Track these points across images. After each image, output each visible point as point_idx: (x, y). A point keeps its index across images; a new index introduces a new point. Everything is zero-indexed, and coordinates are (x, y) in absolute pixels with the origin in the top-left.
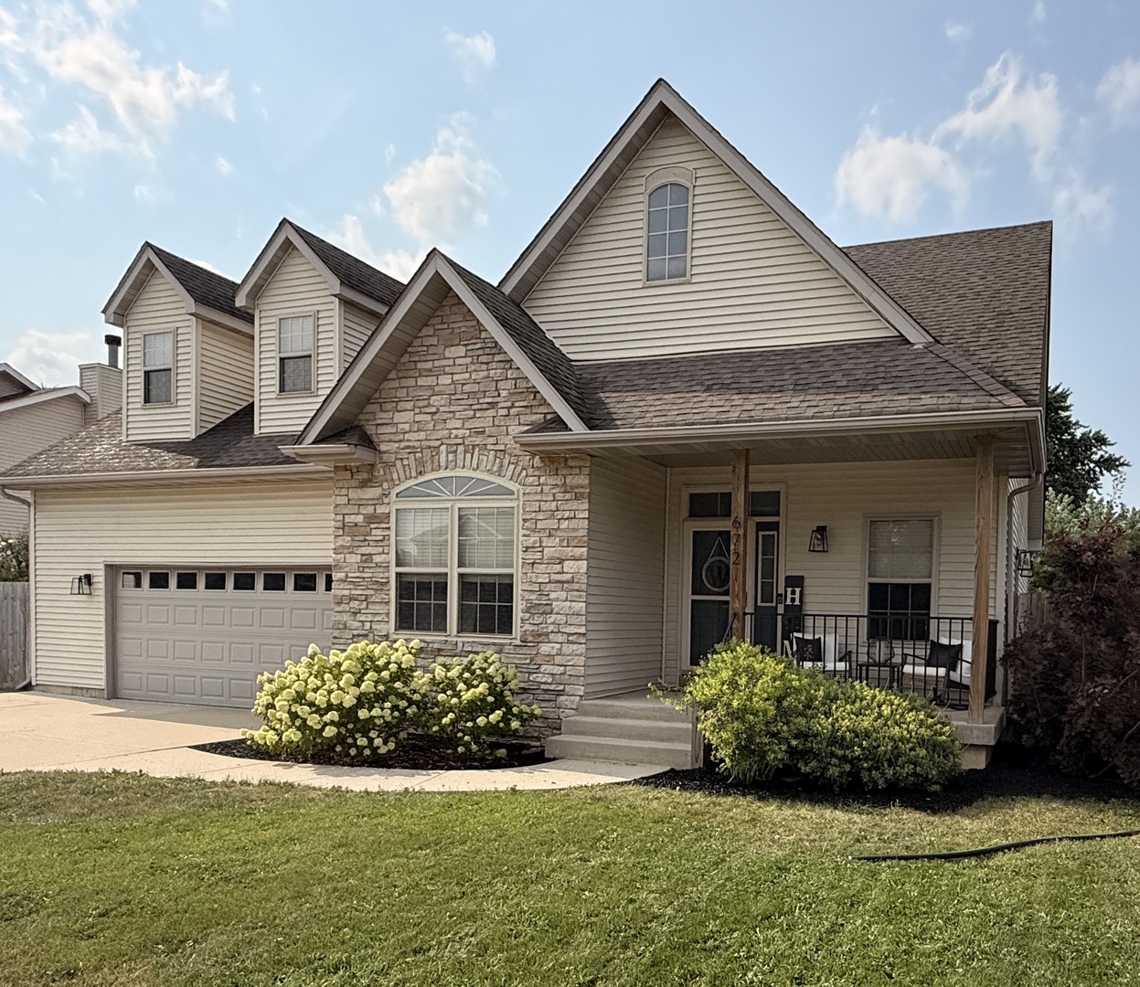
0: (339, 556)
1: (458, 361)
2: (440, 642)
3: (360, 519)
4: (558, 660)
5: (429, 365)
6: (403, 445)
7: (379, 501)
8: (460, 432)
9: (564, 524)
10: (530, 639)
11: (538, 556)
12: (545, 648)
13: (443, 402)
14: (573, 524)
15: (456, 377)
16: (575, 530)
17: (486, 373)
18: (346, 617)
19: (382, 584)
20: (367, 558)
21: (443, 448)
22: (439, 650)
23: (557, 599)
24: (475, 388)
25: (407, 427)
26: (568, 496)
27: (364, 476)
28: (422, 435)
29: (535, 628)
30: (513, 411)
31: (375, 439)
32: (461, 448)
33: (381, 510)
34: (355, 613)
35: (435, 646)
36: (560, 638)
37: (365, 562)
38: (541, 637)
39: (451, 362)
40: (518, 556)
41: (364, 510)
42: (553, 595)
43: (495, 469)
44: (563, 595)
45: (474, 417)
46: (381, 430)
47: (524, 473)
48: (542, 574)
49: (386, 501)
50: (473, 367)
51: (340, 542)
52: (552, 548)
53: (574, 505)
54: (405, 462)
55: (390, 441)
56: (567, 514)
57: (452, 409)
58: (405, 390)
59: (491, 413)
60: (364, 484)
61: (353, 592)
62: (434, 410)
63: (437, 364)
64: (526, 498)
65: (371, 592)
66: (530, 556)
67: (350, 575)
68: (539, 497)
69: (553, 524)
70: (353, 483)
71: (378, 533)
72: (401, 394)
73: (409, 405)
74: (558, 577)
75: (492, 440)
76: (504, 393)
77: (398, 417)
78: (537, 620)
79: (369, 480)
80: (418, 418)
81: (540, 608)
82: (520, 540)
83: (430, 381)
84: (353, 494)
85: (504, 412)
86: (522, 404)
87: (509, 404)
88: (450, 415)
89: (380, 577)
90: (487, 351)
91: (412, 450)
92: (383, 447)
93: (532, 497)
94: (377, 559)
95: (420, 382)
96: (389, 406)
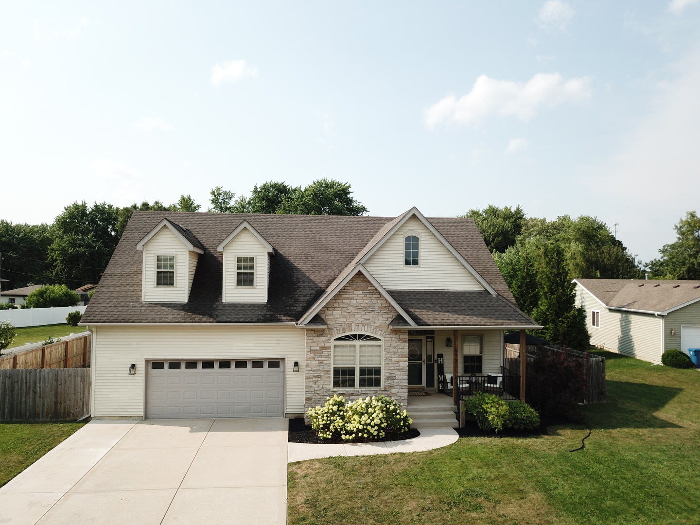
0: (308, 361)
1: (359, 296)
2: (353, 391)
3: (318, 348)
4: (398, 394)
5: (348, 296)
6: (337, 322)
7: (326, 341)
8: (360, 319)
9: (400, 351)
10: (388, 388)
11: (390, 361)
12: (393, 391)
13: (353, 309)
14: (403, 350)
15: (358, 301)
16: (403, 352)
17: (370, 300)
18: (311, 384)
19: (328, 371)
20: (321, 362)
21: (353, 324)
22: (352, 394)
23: (397, 375)
24: (366, 305)
25: (339, 316)
26: (401, 341)
27: (320, 333)
28: (345, 319)
29: (389, 384)
30: (380, 313)
31: (325, 320)
32: (360, 325)
33: (327, 345)
34: (316, 382)
35: (351, 392)
36: (399, 387)
37: (320, 363)
38: (391, 387)
39: (356, 296)
40: (383, 361)
41: (319, 345)
42: (396, 373)
43: (374, 332)
44: (400, 373)
45: (366, 314)
46: (327, 317)
47: (385, 334)
48: (392, 366)
49: (329, 342)
50: (365, 298)
51: (309, 356)
52: (395, 358)
53: (403, 344)
54: (338, 328)
55: (332, 321)
56: (401, 347)
57: (358, 311)
58: (338, 304)
59: (372, 313)
60: (319, 336)
61: (315, 374)
62: (350, 311)
63: (350, 296)
64: (385, 342)
65: (323, 374)
66: (387, 361)
67: (313, 368)
68: (390, 342)
69: (395, 350)
70: (316, 335)
71: (325, 353)
72: (335, 305)
73: (340, 309)
74: (398, 368)
75: (373, 322)
76: (377, 307)
77: (334, 313)
78: (390, 382)
79: (322, 334)
80: (343, 313)
81: (391, 378)
82: (383, 355)
83: (348, 301)
84: (316, 339)
85: (377, 314)
86: (384, 311)
87: (379, 311)
88: (356, 313)
89: (327, 368)
90: (371, 293)
91: (341, 324)
92: (329, 323)
93: (388, 342)
94: (325, 362)
95: (344, 301)
96: (331, 309)
